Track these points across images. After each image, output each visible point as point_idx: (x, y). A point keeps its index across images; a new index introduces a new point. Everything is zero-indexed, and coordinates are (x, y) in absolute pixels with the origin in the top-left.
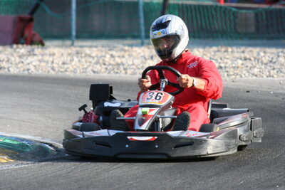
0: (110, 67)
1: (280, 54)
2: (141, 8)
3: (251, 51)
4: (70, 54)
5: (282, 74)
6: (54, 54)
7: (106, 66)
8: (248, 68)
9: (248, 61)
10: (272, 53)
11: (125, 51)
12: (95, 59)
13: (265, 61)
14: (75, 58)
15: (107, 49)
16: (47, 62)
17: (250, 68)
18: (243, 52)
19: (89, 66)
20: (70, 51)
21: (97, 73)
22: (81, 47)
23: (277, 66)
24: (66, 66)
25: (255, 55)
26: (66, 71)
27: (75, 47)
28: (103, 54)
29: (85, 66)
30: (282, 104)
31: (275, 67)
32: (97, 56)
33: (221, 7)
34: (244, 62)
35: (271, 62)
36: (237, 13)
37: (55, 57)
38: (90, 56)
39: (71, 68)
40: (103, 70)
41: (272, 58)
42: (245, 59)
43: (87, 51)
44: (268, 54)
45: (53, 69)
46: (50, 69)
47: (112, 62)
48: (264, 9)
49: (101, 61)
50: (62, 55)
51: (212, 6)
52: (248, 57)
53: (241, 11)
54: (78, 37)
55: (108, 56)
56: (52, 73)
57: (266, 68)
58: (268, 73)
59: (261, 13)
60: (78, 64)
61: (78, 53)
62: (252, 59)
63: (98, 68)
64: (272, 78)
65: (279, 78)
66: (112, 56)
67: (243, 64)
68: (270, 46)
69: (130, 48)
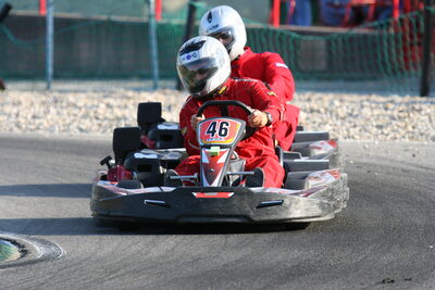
0: (106, 122)
1: (365, 103)
2: (153, 33)
3: (321, 99)
4: (43, 103)
5: (367, 134)
6: (19, 103)
7: (99, 122)
8: (316, 125)
9: (315, 114)
10: (352, 102)
11: (129, 98)
12: (83, 110)
13: (342, 114)
14: (52, 110)
15: (101, 95)
16: (9, 115)
17: (319, 126)
18: (309, 100)
19: (73, 121)
20: (44, 98)
21: (86, 131)
22: (61, 91)
23: (360, 122)
24: (37, 121)
25: (327, 105)
26: (38, 128)
27: (52, 92)
28: (96, 103)
29: (68, 121)
30: (366, 180)
31: (357, 123)
32: (85, 106)
33: (275, 32)
34: (310, 115)
35: (351, 115)
36: (299, 40)
37: (21, 108)
38: (75, 106)
39: (45, 124)
40: (95, 127)
41: (353, 110)
42: (312, 111)
43: (71, 98)
44: (347, 104)
45: (18, 125)
46: (13, 125)
47: (108, 115)
48: (340, 35)
49: (92, 114)
50: (32, 104)
51: (261, 30)
52: (316, 107)
53: (304, 38)
54: (57, 76)
55: (102, 106)
56: (17, 131)
57: (342, 124)
58: (346, 133)
59: (336, 42)
60: (56, 118)
61: (56, 101)
62: (322, 110)
63: (86, 124)
64: (352, 140)
65: (363, 140)
66: (108, 106)
67: (307, 119)
68: (349, 91)
69: (136, 94)
